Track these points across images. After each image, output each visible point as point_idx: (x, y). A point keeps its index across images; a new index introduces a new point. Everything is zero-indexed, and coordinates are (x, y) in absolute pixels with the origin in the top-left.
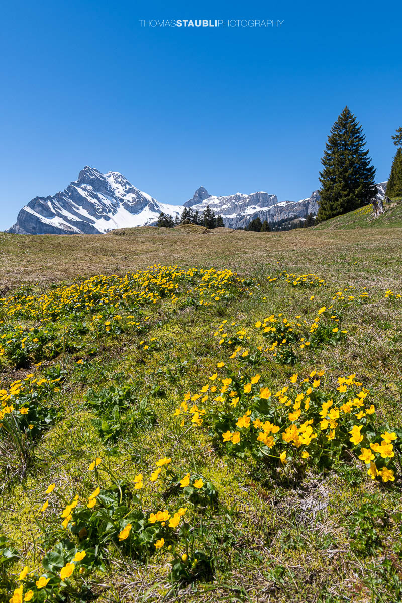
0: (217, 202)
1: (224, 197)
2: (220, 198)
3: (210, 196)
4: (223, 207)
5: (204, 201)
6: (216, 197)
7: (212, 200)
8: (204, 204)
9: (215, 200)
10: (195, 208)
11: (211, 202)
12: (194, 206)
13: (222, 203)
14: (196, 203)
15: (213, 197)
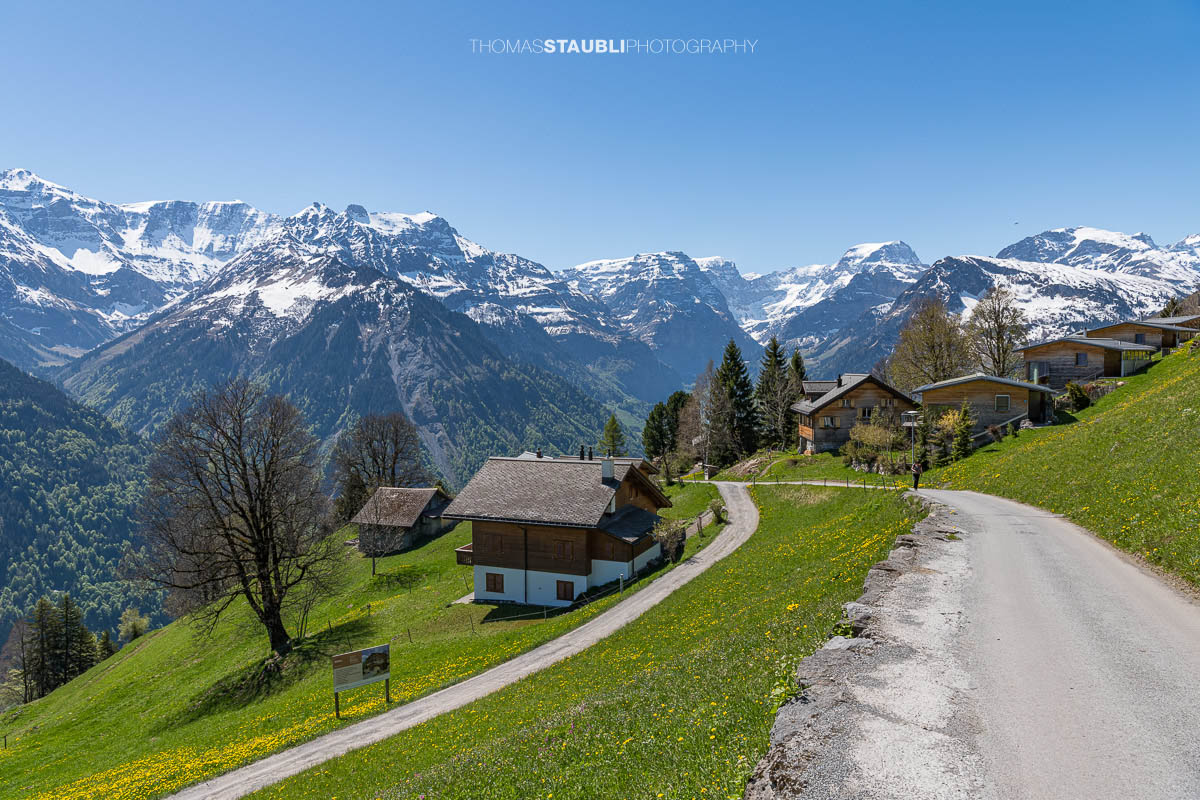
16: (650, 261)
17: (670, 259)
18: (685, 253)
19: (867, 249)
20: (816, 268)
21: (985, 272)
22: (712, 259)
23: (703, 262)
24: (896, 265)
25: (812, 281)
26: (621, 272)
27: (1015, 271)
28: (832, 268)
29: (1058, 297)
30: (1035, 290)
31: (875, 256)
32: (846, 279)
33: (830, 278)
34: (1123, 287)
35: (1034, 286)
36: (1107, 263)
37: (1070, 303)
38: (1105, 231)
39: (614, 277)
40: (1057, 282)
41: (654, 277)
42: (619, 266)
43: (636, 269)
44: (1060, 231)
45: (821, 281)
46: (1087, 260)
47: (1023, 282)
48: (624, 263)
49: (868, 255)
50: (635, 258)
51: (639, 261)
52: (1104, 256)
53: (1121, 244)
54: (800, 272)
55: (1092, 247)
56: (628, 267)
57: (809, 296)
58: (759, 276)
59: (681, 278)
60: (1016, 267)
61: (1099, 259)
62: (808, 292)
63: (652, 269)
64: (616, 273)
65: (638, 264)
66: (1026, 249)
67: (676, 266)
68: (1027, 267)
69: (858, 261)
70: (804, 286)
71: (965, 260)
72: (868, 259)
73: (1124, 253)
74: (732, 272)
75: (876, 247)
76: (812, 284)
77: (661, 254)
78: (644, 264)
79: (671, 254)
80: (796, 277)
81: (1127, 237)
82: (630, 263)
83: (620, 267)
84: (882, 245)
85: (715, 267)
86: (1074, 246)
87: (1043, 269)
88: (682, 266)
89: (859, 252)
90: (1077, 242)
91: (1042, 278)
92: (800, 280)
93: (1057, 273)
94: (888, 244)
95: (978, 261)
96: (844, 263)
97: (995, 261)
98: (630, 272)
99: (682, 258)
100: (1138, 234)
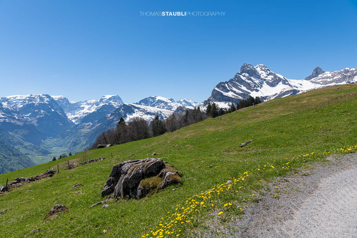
0: (330, 75)
1: (335, 72)
2: (332, 72)
3: (324, 72)
4: (334, 78)
5: (319, 76)
6: (328, 72)
7: (326, 74)
8: (320, 77)
9: (328, 74)
10: (314, 80)
11: (325, 76)
12: (313, 79)
13: (333, 76)
14: (313, 77)
15: (326, 72)
16: (36, 97)
17: (43, 97)
18: (49, 95)
19: (108, 97)
20: (93, 101)
21: (133, 108)
22: (60, 96)
23: (56, 97)
24: (114, 103)
25: (92, 105)
26: (25, 100)
27: (140, 108)
28: (98, 101)
29: (149, 115)
30: (144, 113)
31: (110, 99)
32: (102, 104)
33: (97, 104)
34: (163, 113)
35: (144, 112)
36: (163, 105)
37: (151, 116)
38: (163, 97)
39: (22, 101)
40: (149, 111)
41: (37, 103)
42: (24, 98)
43: (31, 99)
44: (153, 97)
45: (95, 105)
46: (159, 105)
47: (141, 111)
48: (26, 97)
49: (108, 98)
50: (30, 96)
51: (32, 97)
52: (163, 104)
53: (166, 101)
54: (89, 102)
55: (160, 101)
56: (28, 98)
57: (91, 109)
58: (75, 102)
59: (47, 103)
60: (140, 107)
61: (161, 104)
62: (91, 108)
63: (37, 100)
64: (22, 100)
65: (31, 98)
66: (145, 101)
67: (46, 99)
68: (142, 107)
69: (105, 100)
70: (90, 106)
71: (128, 105)
72: (108, 100)
73: (166, 103)
74: (67, 101)
75: (110, 96)
76: (92, 106)
77: (40, 95)
78: (34, 98)
79: (44, 95)
80: (87, 103)
81: (168, 99)
82: (28, 97)
83: (25, 98)
84: (112, 96)
85: (61, 99)
86: (156, 101)
87: (146, 108)
88: (48, 99)
89: (105, 97)
90: (157, 100)
91: (145, 110)
92: (88, 104)
93: (150, 109)
94: (113, 96)
95: (131, 105)
96: (101, 100)
97: (135, 105)
98: (29, 100)
99: (48, 96)
100: (170, 99)
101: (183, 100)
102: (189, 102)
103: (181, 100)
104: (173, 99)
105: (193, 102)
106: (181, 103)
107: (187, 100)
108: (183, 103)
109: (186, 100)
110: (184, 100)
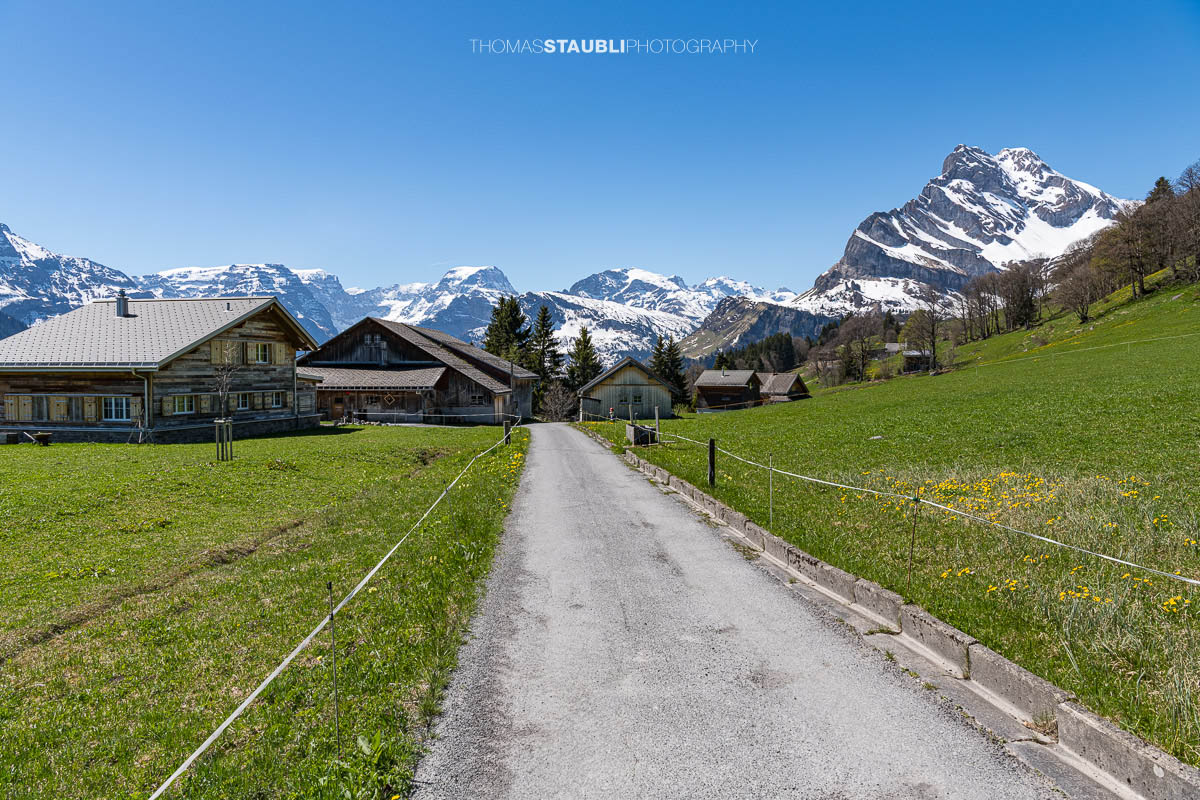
16: (248, 273)
17: (270, 272)
18: (286, 266)
19: (465, 272)
20: (418, 287)
21: (558, 307)
22: (314, 271)
23: (305, 274)
24: (490, 291)
25: (416, 298)
26: (215, 282)
27: (581, 307)
28: (434, 287)
29: (611, 330)
30: (594, 323)
31: (472, 280)
32: (447, 300)
33: (431, 296)
34: (656, 322)
35: (594, 320)
36: (651, 299)
37: (618, 335)
38: (649, 273)
39: (207, 286)
40: (610, 318)
41: (254, 290)
42: (211, 276)
43: (232, 280)
44: (617, 270)
45: (423, 300)
46: (636, 297)
47: (586, 317)
48: (217, 272)
49: (465, 277)
50: (231, 269)
51: (235, 272)
52: (649, 294)
53: (659, 284)
54: (403, 289)
55: (641, 286)
56: (223, 278)
57: (412, 313)
58: (362, 291)
59: (283, 292)
60: (582, 304)
61: (644, 296)
62: (411, 309)
63: (251, 282)
64: (206, 283)
65: (234, 275)
66: (592, 286)
67: (277, 280)
68: (590, 303)
69: (457, 282)
70: (408, 303)
71: (542, 295)
72: (466, 282)
73: (662, 292)
74: (335, 286)
75: (473, 270)
76: (415, 302)
77: (260, 266)
78: (241, 276)
79: (270, 266)
80: (400, 294)
81: (665, 279)
82: (224, 274)
83: (213, 276)
84: (478, 269)
85: (317, 279)
86: (626, 284)
87: (600, 306)
88: (283, 280)
89: (457, 274)
90: (629, 281)
91: (600, 313)
92: (403, 297)
93: (611, 309)
94: (482, 268)
95: (553, 297)
96: (444, 284)
97: (565, 297)
98: (227, 283)
99: (283, 271)
100: (672, 277)
101: (714, 282)
102: (736, 289)
103: (708, 283)
104: (681, 280)
105: (749, 289)
106: (709, 293)
107: (730, 283)
108: (713, 291)
109: (725, 282)
110: (720, 283)
